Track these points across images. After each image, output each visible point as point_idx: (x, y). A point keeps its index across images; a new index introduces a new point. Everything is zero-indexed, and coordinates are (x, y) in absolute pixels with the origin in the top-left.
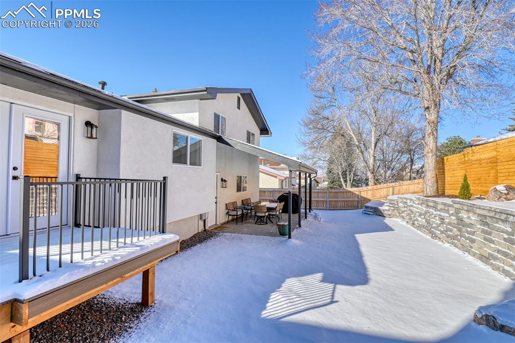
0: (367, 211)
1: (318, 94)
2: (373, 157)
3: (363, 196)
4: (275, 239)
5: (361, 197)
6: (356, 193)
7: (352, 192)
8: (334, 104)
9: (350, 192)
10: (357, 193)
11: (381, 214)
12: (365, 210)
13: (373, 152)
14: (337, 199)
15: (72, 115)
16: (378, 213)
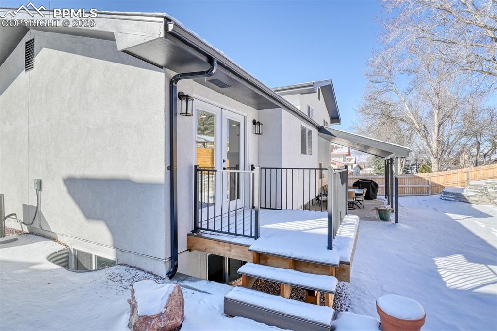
0: (447, 197)
1: (373, 79)
2: (437, 142)
3: (434, 181)
4: (379, 223)
5: (431, 182)
6: (425, 178)
7: (421, 178)
8: (391, 88)
9: (419, 178)
10: (427, 179)
11: (465, 200)
12: (444, 197)
13: (436, 136)
14: (403, 186)
15: (246, 115)
16: (462, 200)
